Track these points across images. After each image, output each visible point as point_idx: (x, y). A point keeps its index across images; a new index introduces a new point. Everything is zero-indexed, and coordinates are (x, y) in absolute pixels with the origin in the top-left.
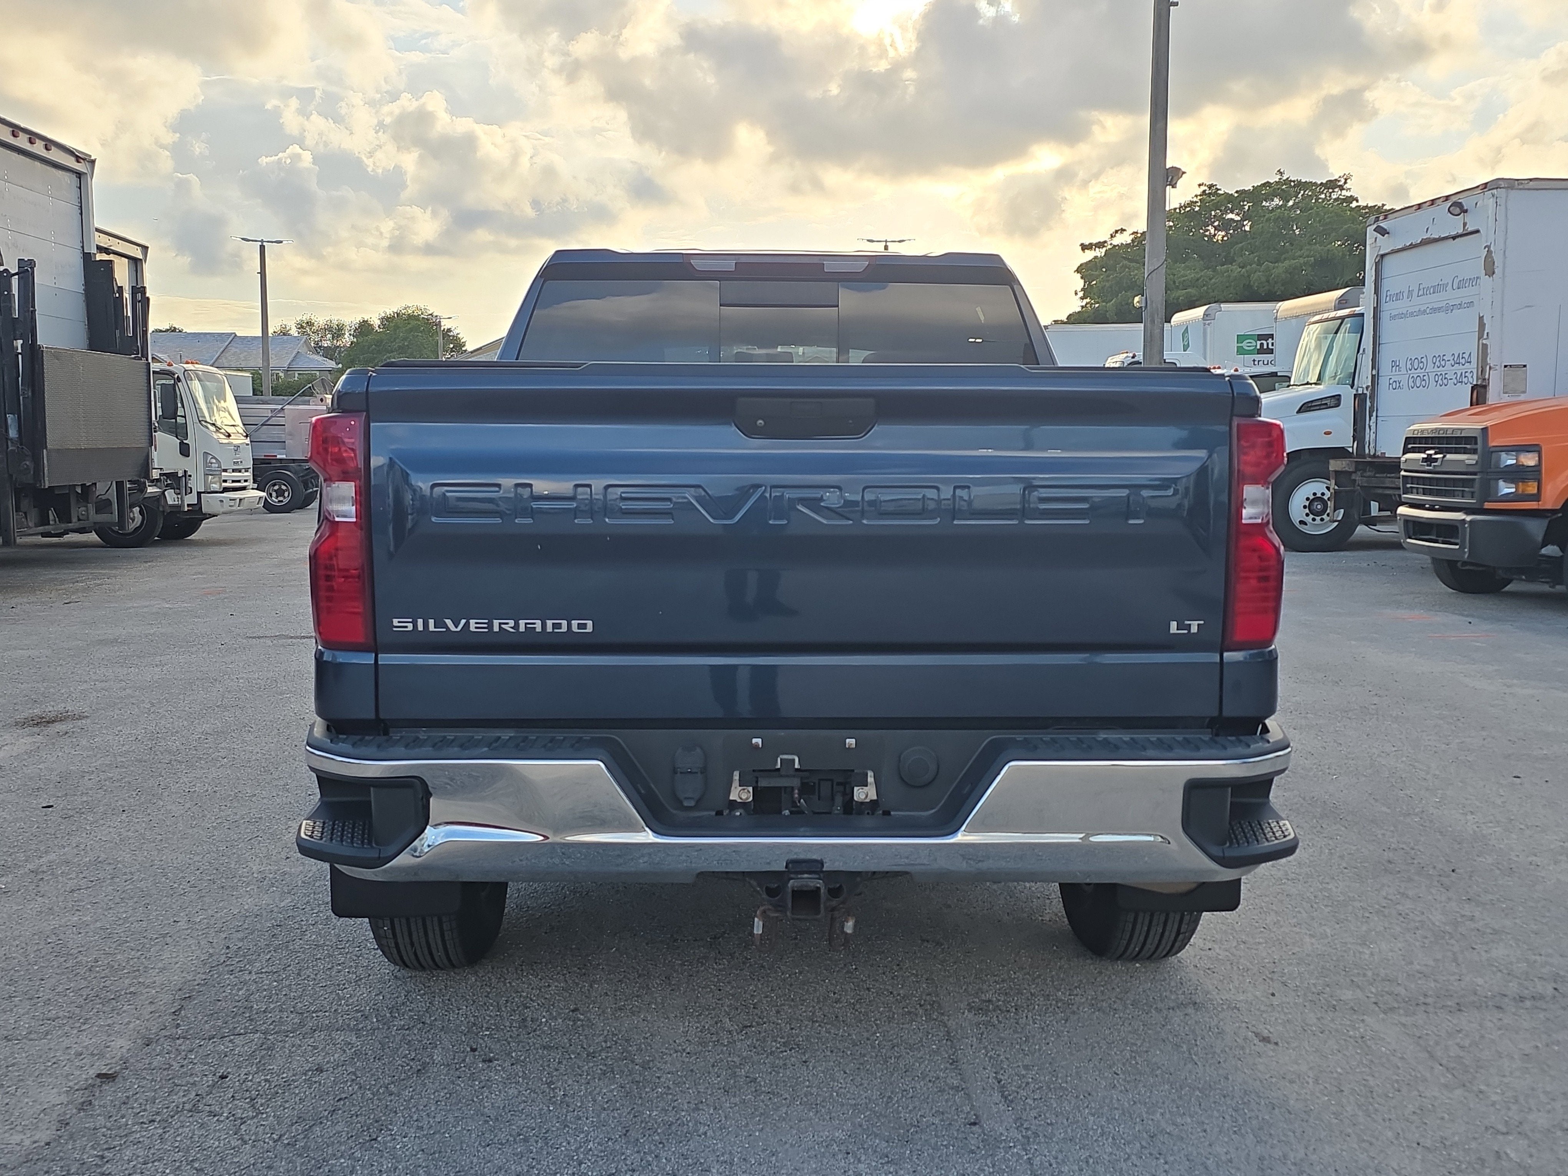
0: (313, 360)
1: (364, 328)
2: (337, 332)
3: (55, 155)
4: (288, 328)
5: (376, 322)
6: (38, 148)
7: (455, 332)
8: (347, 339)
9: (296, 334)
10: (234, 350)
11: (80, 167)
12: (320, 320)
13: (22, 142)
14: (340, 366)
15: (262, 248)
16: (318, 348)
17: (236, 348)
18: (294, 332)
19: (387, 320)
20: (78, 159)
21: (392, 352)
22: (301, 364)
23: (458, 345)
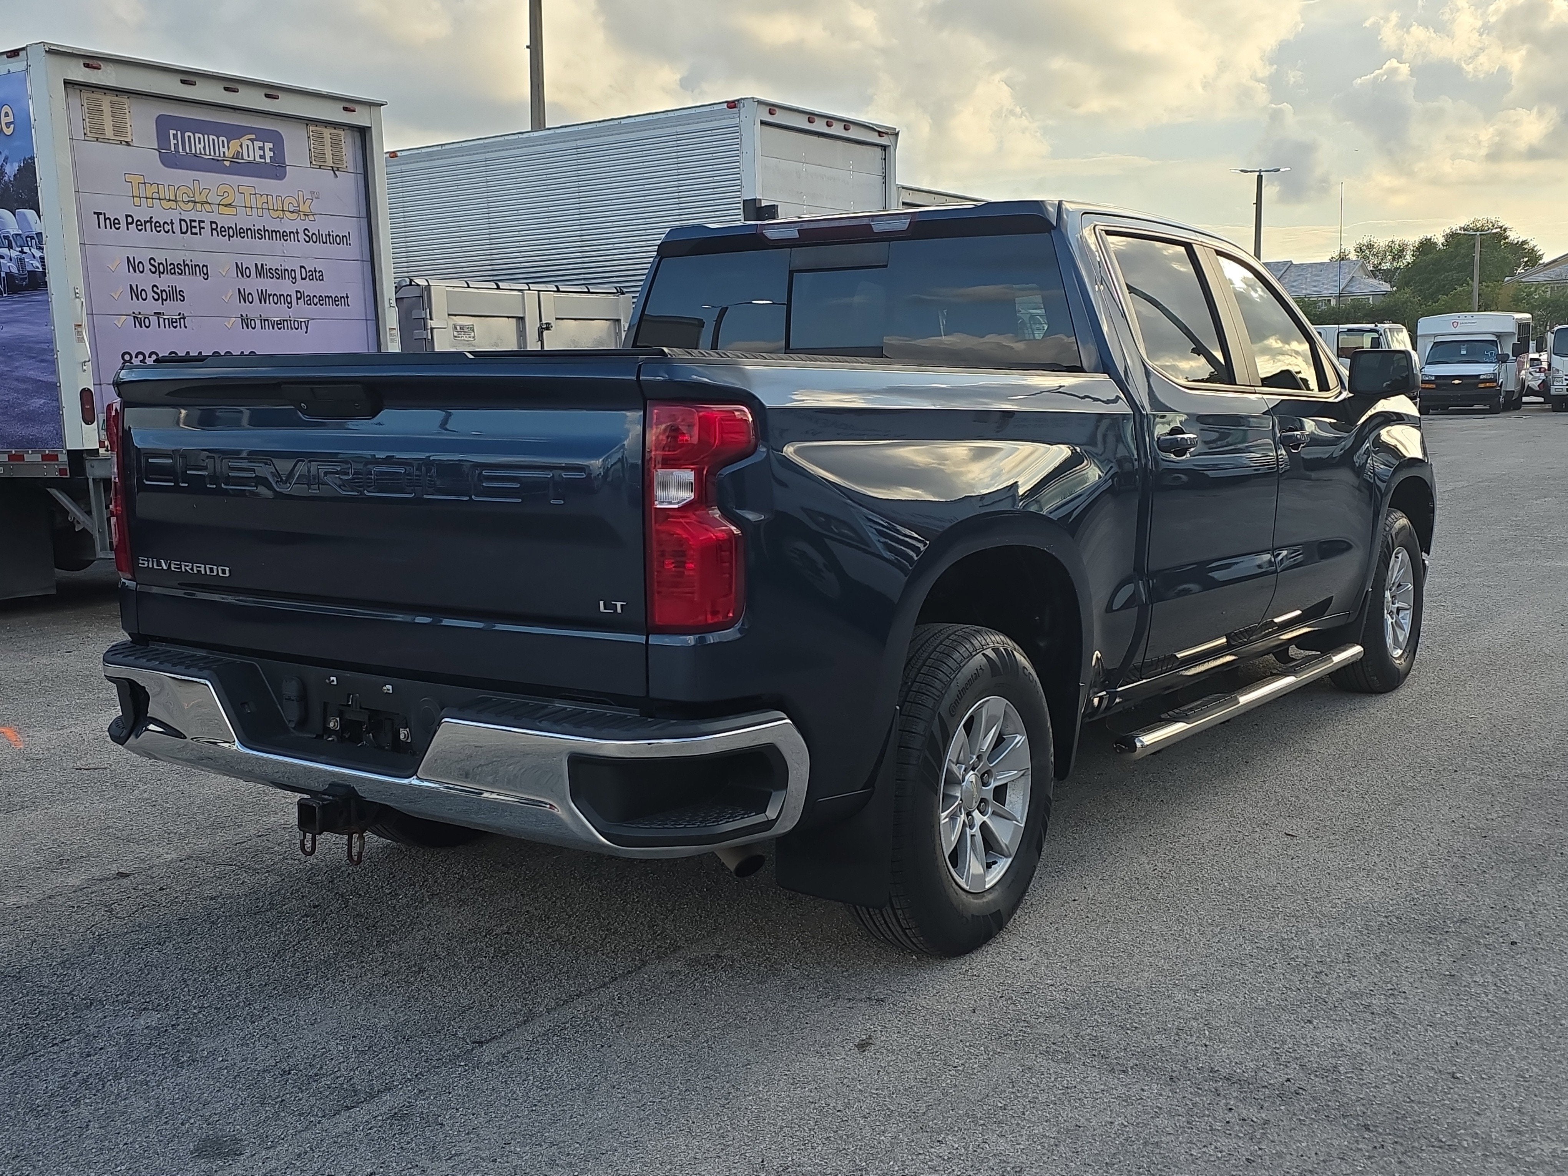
0: (1367, 284)
1: (1426, 246)
2: (1399, 254)
3: (853, 133)
4: (1347, 253)
5: (1440, 240)
6: (837, 130)
7: (1532, 244)
8: (1409, 258)
9: (1354, 258)
10: (1288, 278)
11: (883, 141)
12: (1381, 242)
13: (819, 126)
14: (1395, 289)
15: (1260, 178)
16: (1376, 272)
17: (1291, 276)
18: (1353, 256)
19: (1452, 238)
20: (880, 134)
21: (1451, 271)
22: (1356, 289)
23: (1533, 258)
